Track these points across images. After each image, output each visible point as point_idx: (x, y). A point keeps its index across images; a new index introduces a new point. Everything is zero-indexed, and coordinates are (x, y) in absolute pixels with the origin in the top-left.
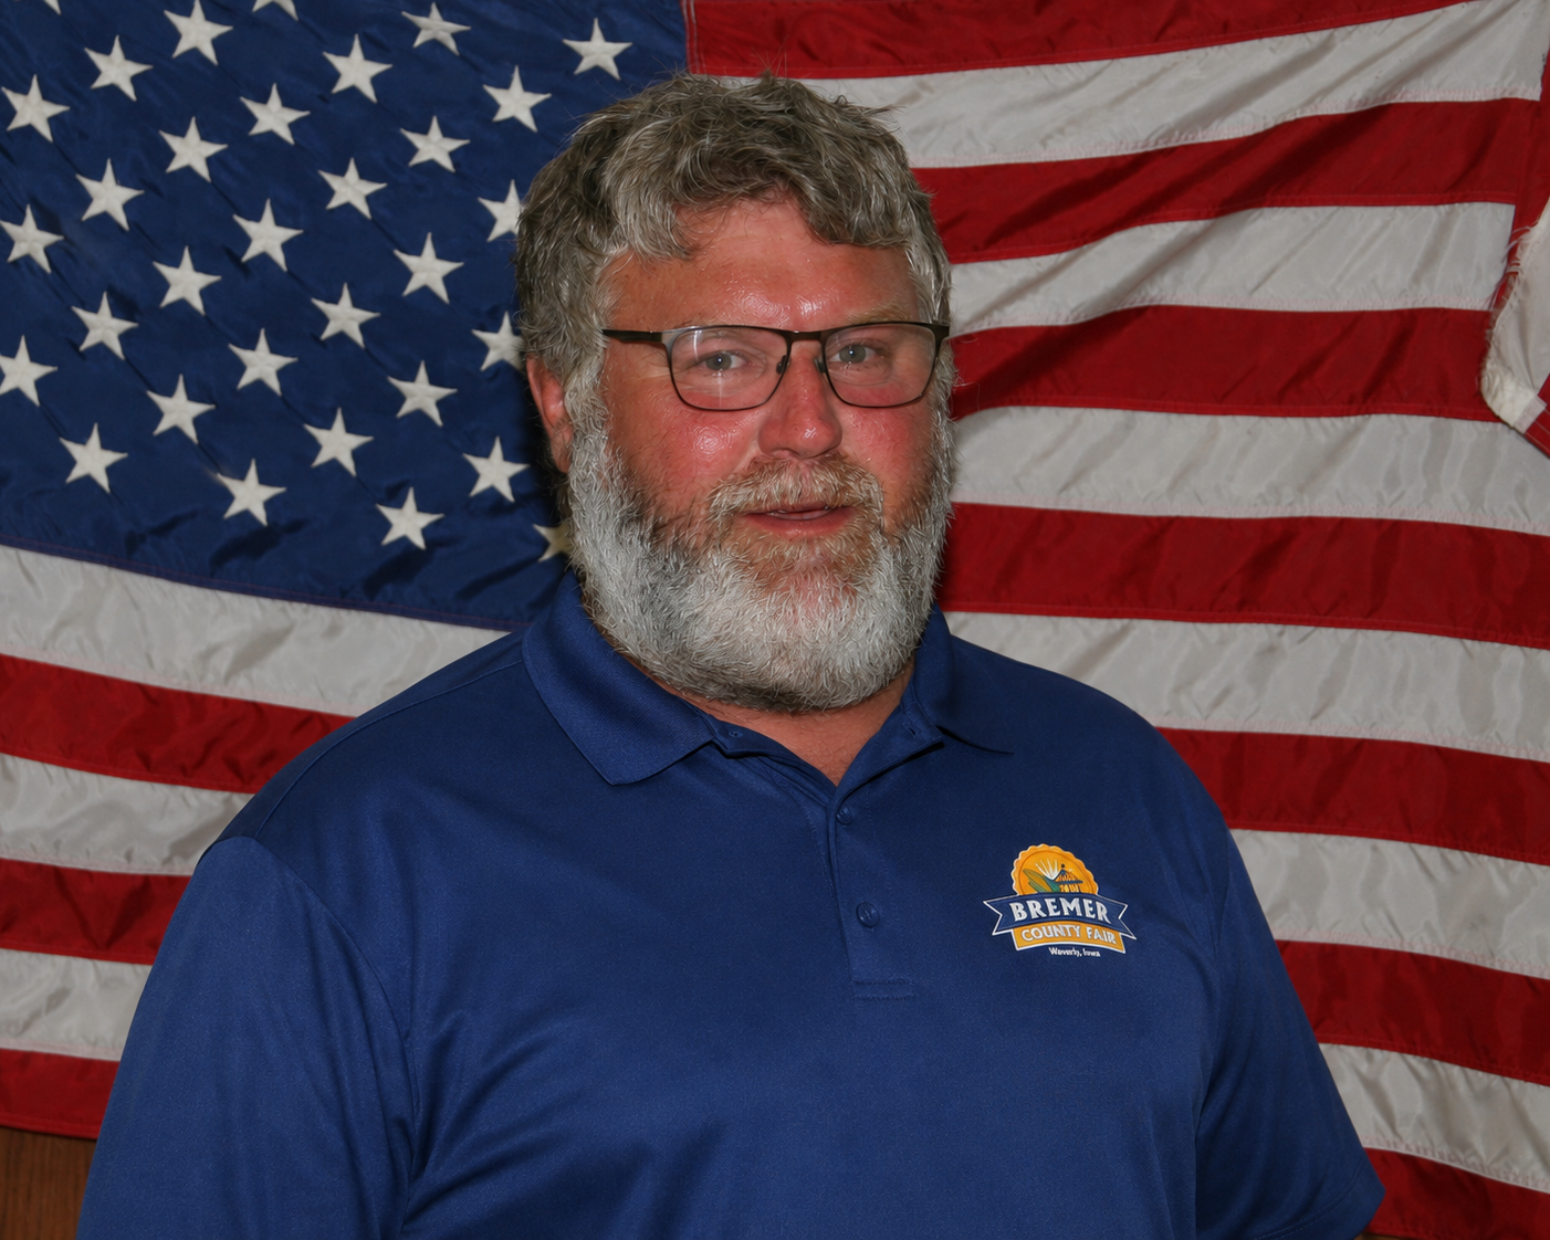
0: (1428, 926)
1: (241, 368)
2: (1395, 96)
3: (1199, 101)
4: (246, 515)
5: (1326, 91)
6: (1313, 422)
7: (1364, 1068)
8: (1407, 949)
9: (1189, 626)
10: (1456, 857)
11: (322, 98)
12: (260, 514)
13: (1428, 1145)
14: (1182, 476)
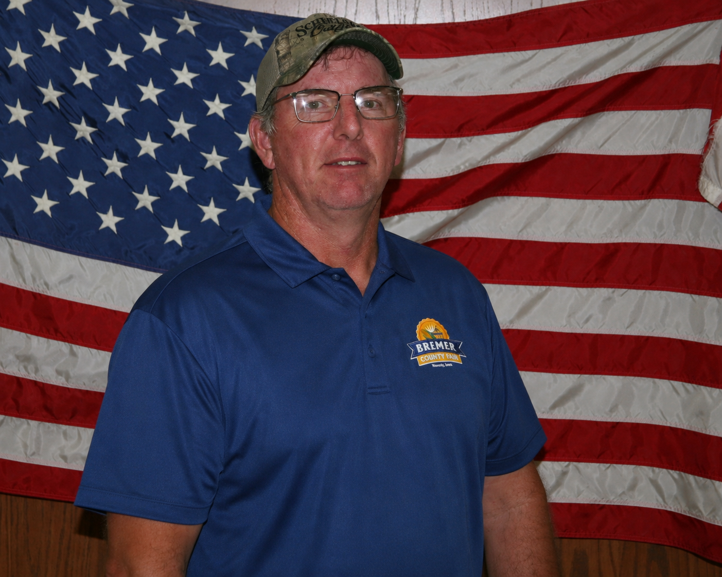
0: (678, 416)
2: (661, 64)
3: (576, 67)
5: (632, 62)
6: (626, 202)
7: (651, 475)
8: (668, 425)
9: (574, 289)
10: (690, 386)
11: (205, 68)
13: (679, 507)
14: (571, 225)
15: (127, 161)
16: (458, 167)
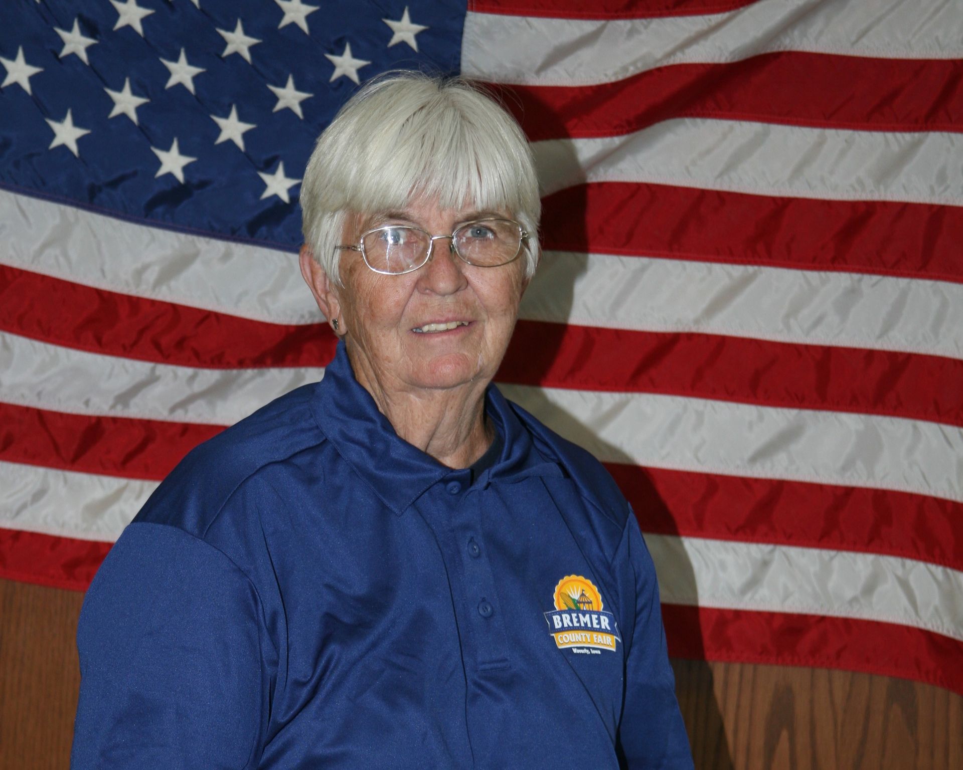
0: (948, 480)
1: (168, 74)
4: (170, 176)
6: (890, 135)
7: (899, 571)
8: (933, 494)
9: (798, 272)
12: (180, 176)
14: (798, 171)
15: (98, 37)
16: (625, 69)
